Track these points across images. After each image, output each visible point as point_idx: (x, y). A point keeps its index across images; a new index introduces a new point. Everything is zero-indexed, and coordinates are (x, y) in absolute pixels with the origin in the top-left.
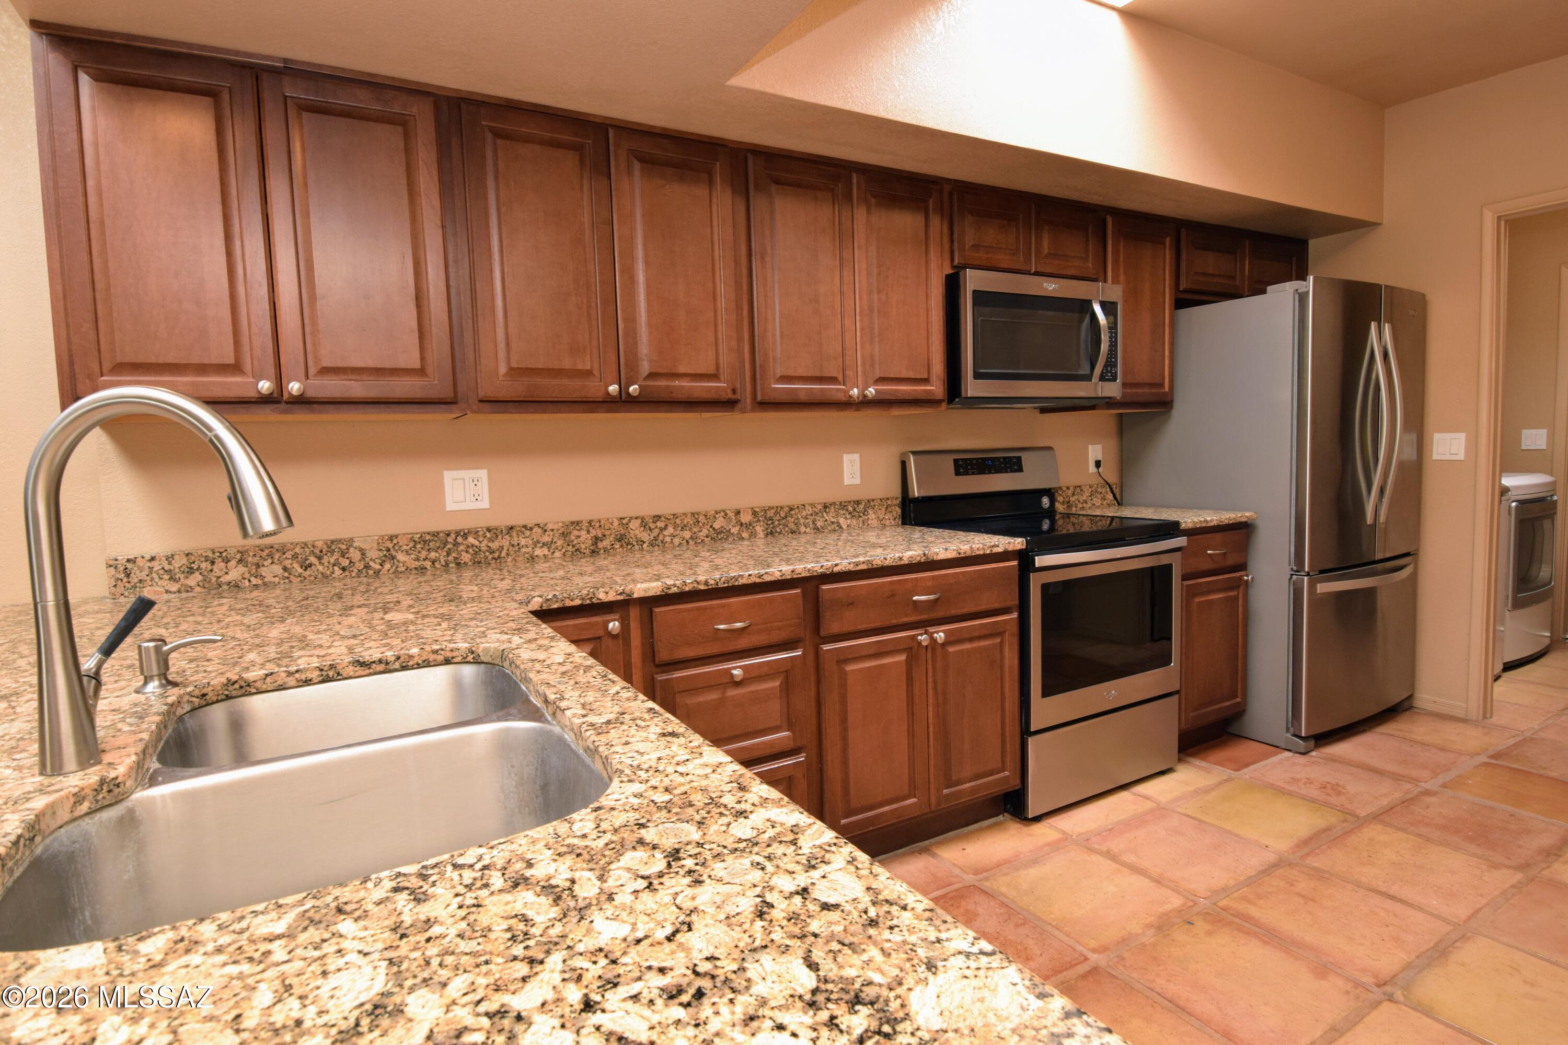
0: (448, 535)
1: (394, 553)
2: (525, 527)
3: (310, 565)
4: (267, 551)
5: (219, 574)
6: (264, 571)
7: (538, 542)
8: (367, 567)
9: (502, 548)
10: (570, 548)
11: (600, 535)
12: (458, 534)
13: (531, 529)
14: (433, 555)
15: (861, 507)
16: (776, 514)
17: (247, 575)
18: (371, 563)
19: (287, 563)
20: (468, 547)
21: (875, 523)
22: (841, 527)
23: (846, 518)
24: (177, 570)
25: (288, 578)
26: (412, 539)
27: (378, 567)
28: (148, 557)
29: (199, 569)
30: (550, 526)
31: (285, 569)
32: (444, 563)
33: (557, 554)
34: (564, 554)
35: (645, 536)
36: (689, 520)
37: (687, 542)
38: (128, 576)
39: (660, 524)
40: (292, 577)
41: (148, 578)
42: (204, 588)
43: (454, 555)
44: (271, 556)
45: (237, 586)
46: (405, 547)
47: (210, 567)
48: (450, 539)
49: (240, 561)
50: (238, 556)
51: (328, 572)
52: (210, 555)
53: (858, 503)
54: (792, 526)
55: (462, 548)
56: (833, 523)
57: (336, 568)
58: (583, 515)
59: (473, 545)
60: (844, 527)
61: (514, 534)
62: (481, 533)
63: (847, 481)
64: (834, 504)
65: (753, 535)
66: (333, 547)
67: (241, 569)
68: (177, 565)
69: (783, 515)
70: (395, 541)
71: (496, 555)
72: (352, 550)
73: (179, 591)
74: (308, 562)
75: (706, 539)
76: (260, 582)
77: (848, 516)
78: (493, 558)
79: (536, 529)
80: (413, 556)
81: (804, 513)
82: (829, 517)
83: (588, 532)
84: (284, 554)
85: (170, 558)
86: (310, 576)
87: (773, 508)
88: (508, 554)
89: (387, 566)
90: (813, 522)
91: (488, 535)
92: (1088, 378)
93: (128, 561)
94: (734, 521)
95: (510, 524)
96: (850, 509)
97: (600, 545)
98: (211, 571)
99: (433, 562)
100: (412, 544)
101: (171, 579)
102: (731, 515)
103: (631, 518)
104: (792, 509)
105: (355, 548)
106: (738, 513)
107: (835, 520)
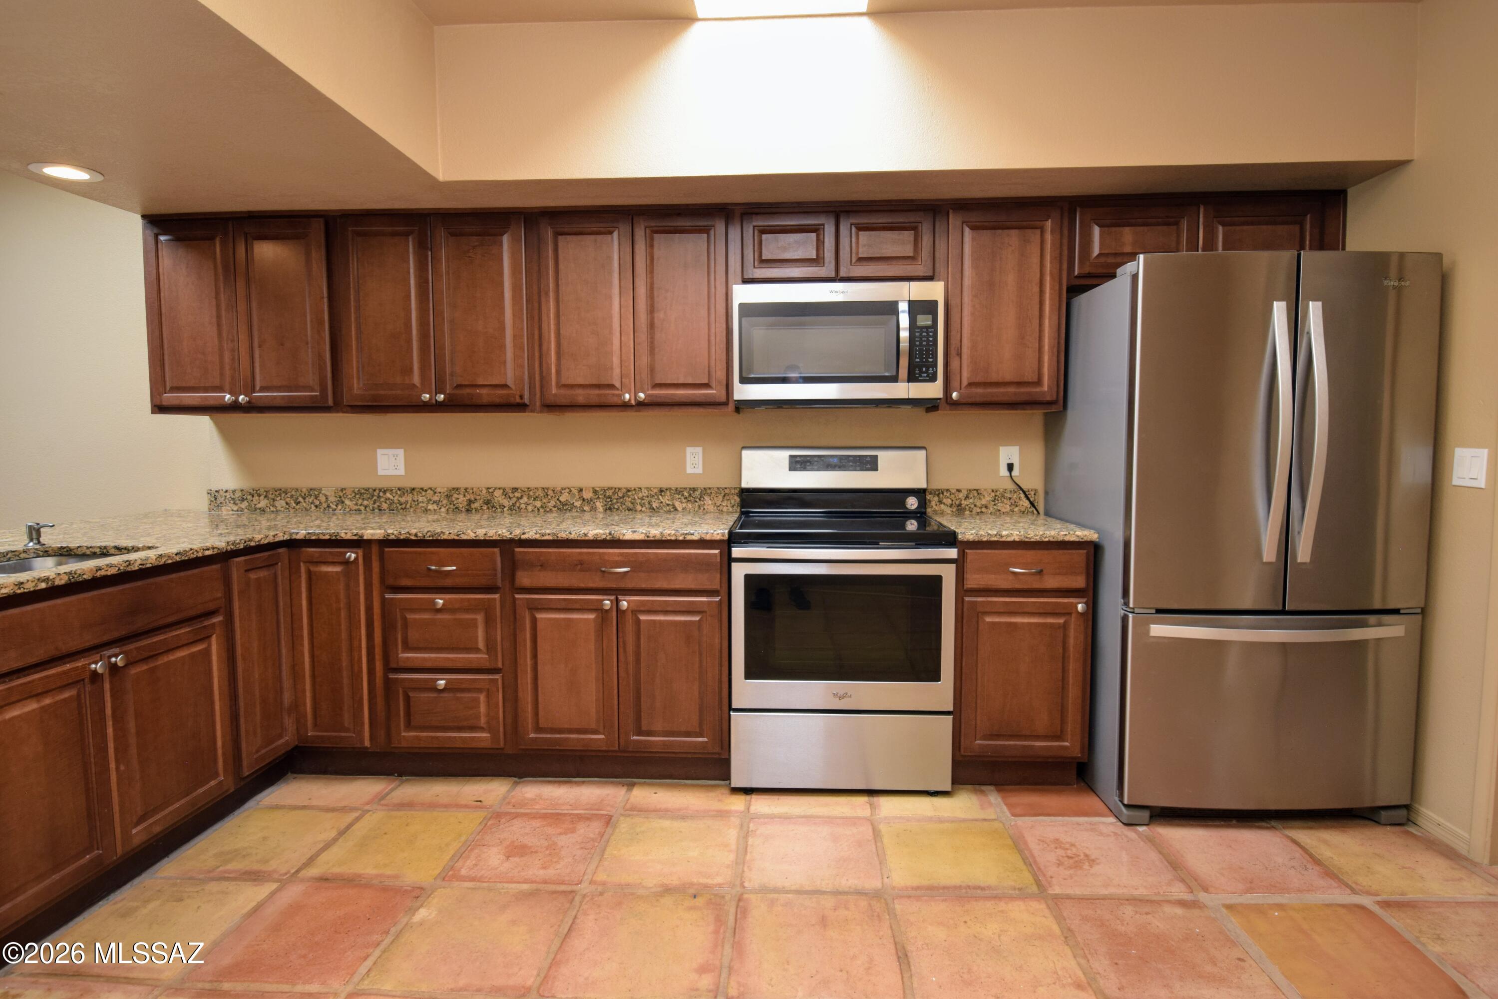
0: (375, 490)
1: (343, 500)
2: (422, 489)
3: (299, 502)
4: (278, 492)
5: (256, 503)
6: (277, 503)
7: (430, 500)
8: (329, 506)
9: (407, 502)
10: (452, 506)
11: (473, 499)
12: (380, 490)
13: (426, 491)
14: (365, 503)
15: (697, 493)
16: (614, 493)
17: (269, 505)
18: (331, 504)
19: (288, 500)
20: (386, 499)
21: (711, 508)
22: (676, 510)
23: (681, 502)
24: (237, 499)
25: (288, 509)
26: (353, 491)
27: (334, 507)
28: (224, 490)
29: (246, 499)
30: (439, 490)
31: (287, 503)
32: (371, 509)
33: (443, 510)
34: (447, 510)
35: (506, 502)
37: (538, 509)
38: (216, 499)
39: (517, 494)
40: (290, 509)
41: (224, 502)
42: (249, 510)
43: (378, 504)
44: (280, 494)
45: (264, 511)
46: (350, 496)
47: (251, 499)
48: (376, 494)
49: (265, 497)
50: (265, 493)
51: (308, 508)
52: (252, 491)
53: (694, 490)
54: (630, 505)
55: (382, 499)
56: (668, 505)
57: (312, 506)
58: (462, 484)
59: (389, 499)
60: (680, 509)
61: (415, 493)
62: (394, 491)
63: (689, 470)
64: (670, 489)
65: (594, 509)
66: (311, 493)
67: (266, 501)
68: (237, 496)
69: (620, 495)
70: (344, 492)
71: (403, 506)
72: (321, 495)
73: (238, 511)
74: (298, 500)
75: (553, 509)
76: (275, 510)
77: (684, 501)
78: (402, 508)
79: (429, 491)
80: (354, 502)
81: (640, 495)
82: (666, 499)
83: (465, 496)
84: (286, 494)
85: (234, 491)
86: (299, 509)
87: (612, 488)
88: (411, 507)
89: (340, 507)
90: (649, 503)
91: (399, 492)
93: (216, 491)
94: (577, 497)
95: (413, 486)
96: (686, 494)
97: (473, 506)
98: (252, 500)
99: (366, 507)
100: (353, 495)
101: (234, 503)
102: (575, 491)
103: (496, 488)
104: (629, 491)
105: (323, 494)
106: (581, 490)
107: (670, 503)
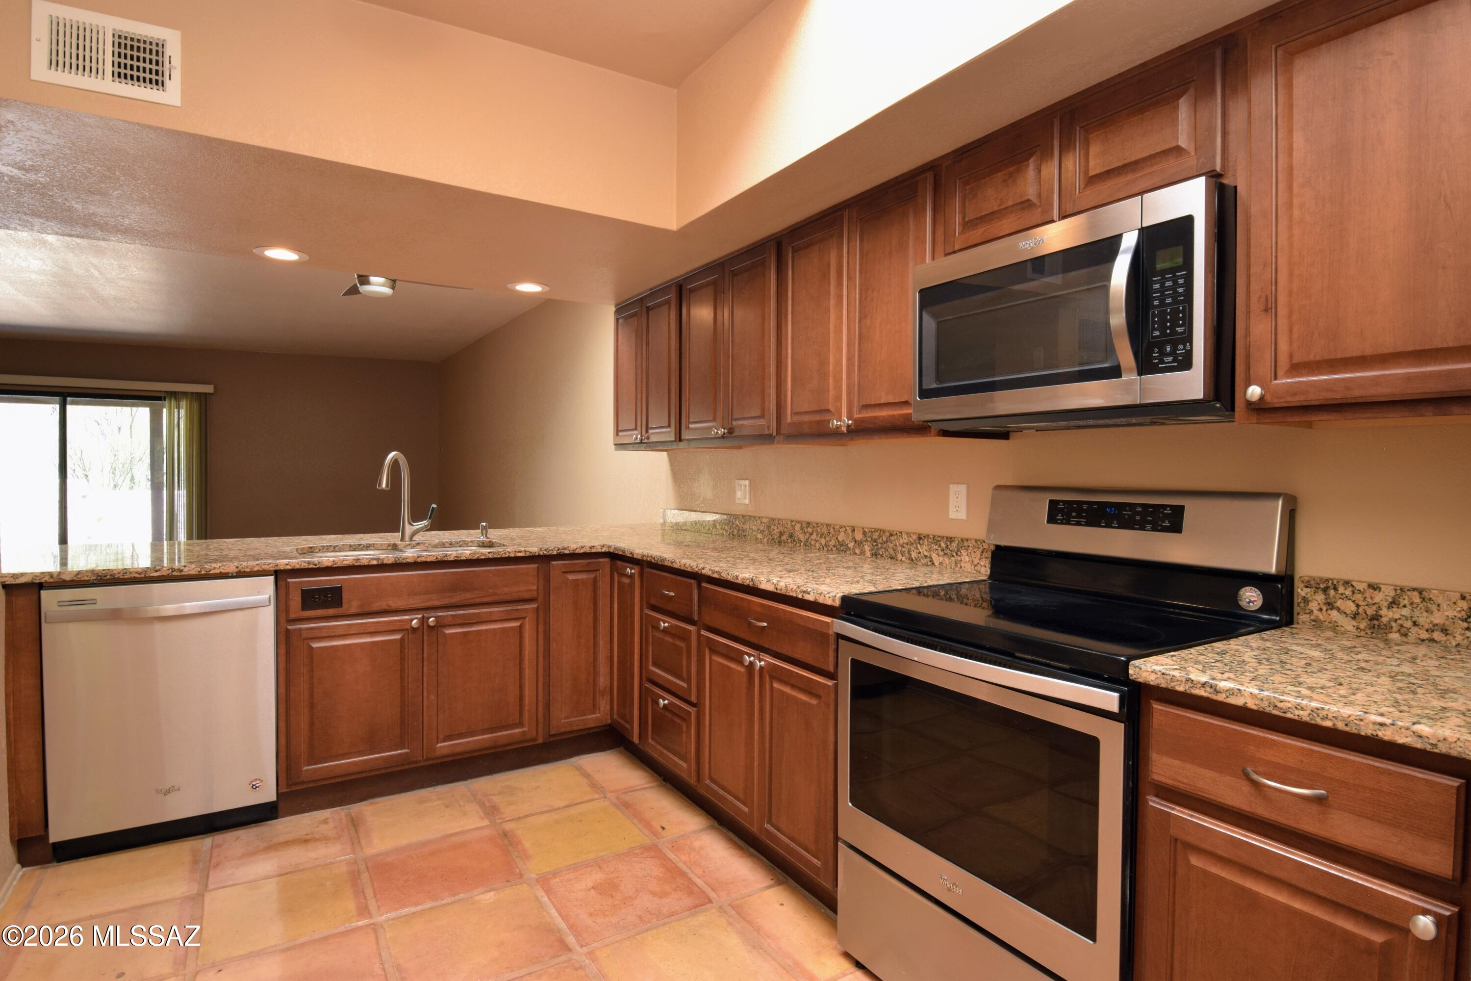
1: (716, 524)
2: (755, 518)
7: (759, 529)
10: (770, 537)
11: (782, 531)
13: (757, 520)
15: (954, 545)
16: (880, 536)
21: (969, 566)
22: (933, 564)
23: (939, 555)
30: (764, 520)
34: (768, 540)
35: (803, 538)
36: (824, 530)
37: (823, 548)
39: (810, 530)
53: (951, 540)
54: (892, 552)
56: (926, 556)
60: (937, 564)
63: (952, 515)
64: (927, 536)
65: (863, 553)
69: (884, 539)
75: (833, 549)
77: (941, 553)
81: (901, 541)
82: (923, 549)
83: (778, 528)
87: (878, 530)
89: (714, 530)
90: (909, 552)
94: (851, 537)
96: (943, 545)
97: (782, 538)
102: (849, 531)
103: (796, 522)
104: (891, 535)
106: (853, 530)
107: (926, 554)
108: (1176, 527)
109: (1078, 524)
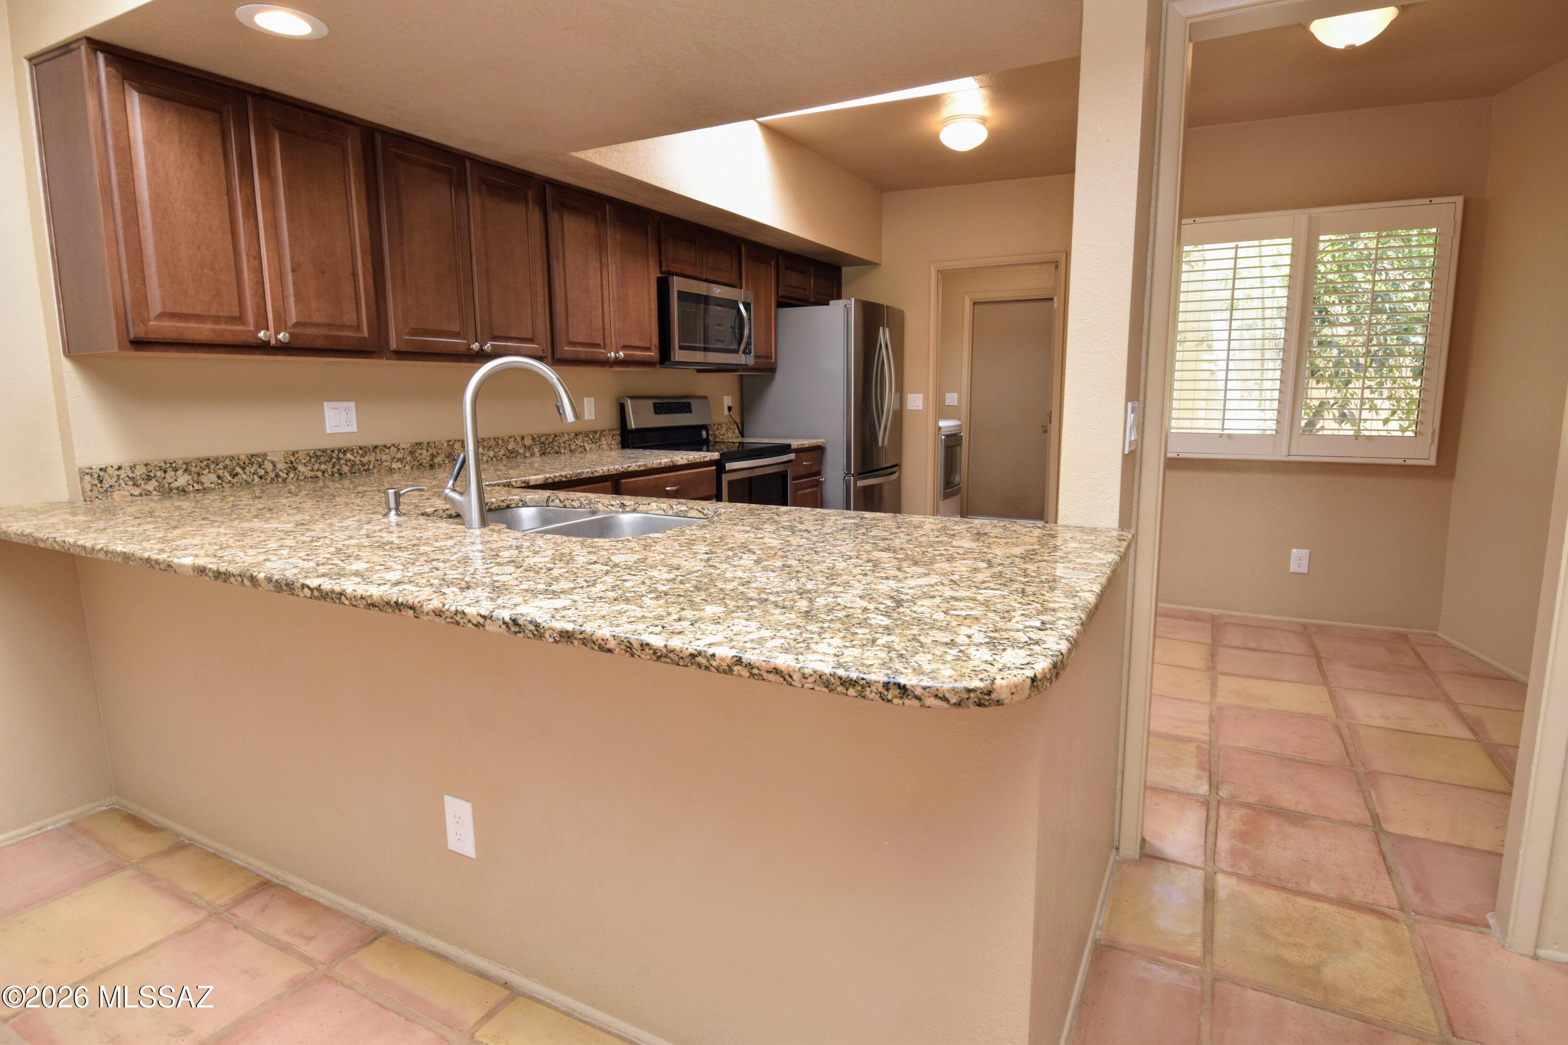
0: (333, 451)
1: (296, 465)
2: (385, 446)
3: (237, 474)
4: (205, 463)
5: (170, 481)
6: (203, 479)
7: (394, 458)
8: (277, 476)
9: (370, 462)
10: (416, 463)
11: (435, 453)
12: (339, 451)
13: (389, 448)
14: (323, 467)
15: (598, 435)
16: (546, 439)
17: (191, 482)
18: (280, 473)
19: (220, 472)
20: (347, 461)
21: (605, 446)
22: (586, 449)
23: (588, 443)
24: (138, 477)
25: (221, 484)
26: (308, 455)
27: (285, 476)
28: (116, 467)
29: (155, 476)
30: (402, 446)
31: (219, 477)
32: (330, 473)
33: (408, 467)
34: (412, 468)
36: (492, 443)
37: (492, 459)
38: (101, 482)
40: (224, 484)
41: (117, 484)
42: (159, 492)
43: (337, 467)
44: (208, 466)
45: (184, 491)
46: (303, 461)
47: (163, 475)
48: (334, 455)
49: (186, 470)
50: (184, 466)
51: (250, 480)
52: (163, 465)
53: (595, 432)
54: (556, 448)
55: (342, 462)
56: (581, 446)
57: (255, 477)
58: (423, 438)
59: (350, 460)
60: (588, 449)
61: (378, 452)
62: (355, 450)
63: (587, 415)
64: (581, 433)
65: (533, 455)
66: (253, 460)
67: (187, 477)
68: (138, 474)
69: (550, 440)
70: (296, 456)
71: (366, 467)
72: (266, 462)
73: (141, 495)
74: (235, 472)
75: (504, 457)
76: (201, 487)
77: (590, 442)
78: (364, 470)
79: (392, 448)
80: (309, 468)
81: (563, 440)
82: (578, 442)
83: (428, 451)
84: (217, 465)
85: (133, 468)
86: (237, 482)
87: (544, 435)
88: (374, 467)
89: (292, 475)
90: (569, 446)
91: (360, 452)
92: (736, 351)
93: (101, 469)
94: (521, 444)
95: (375, 444)
96: (591, 437)
97: (436, 461)
98: (164, 478)
99: (323, 472)
100: (308, 458)
101: (134, 484)
102: (519, 439)
103: (455, 441)
104: (556, 436)
105: (268, 461)
106: (523, 438)
107: (582, 444)
108: (690, 411)
109: (665, 413)
